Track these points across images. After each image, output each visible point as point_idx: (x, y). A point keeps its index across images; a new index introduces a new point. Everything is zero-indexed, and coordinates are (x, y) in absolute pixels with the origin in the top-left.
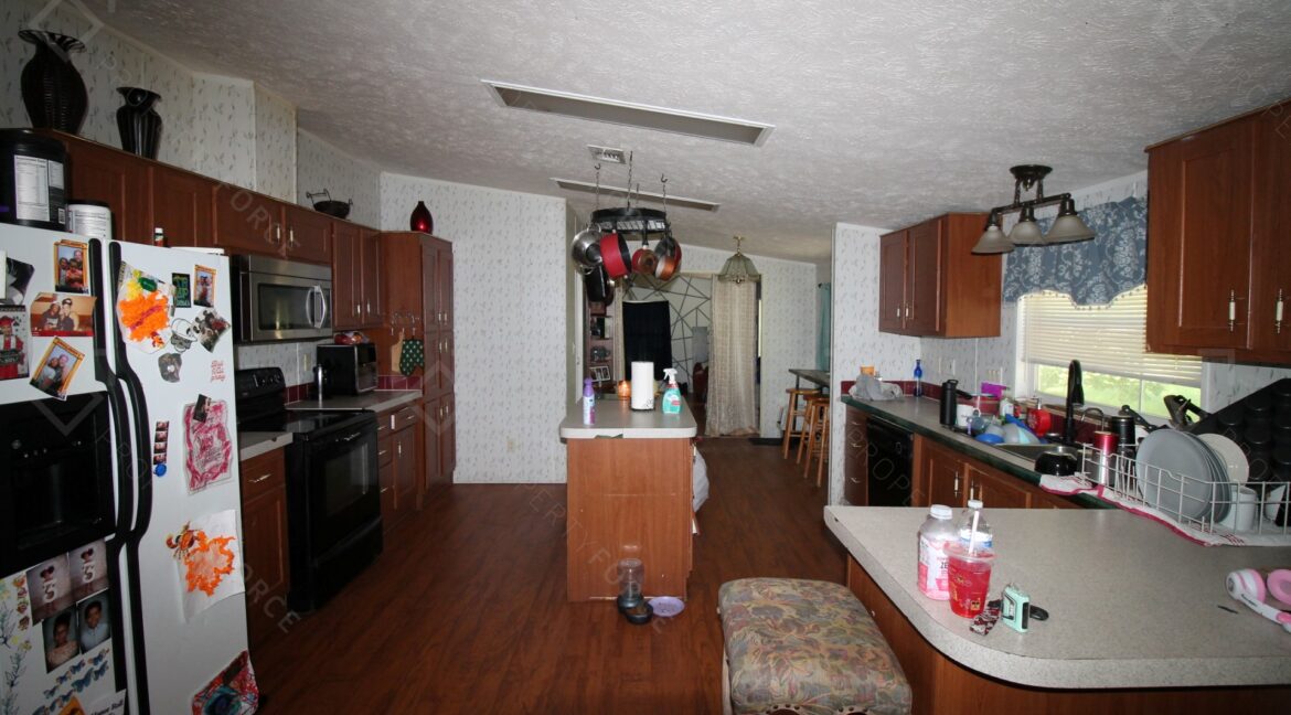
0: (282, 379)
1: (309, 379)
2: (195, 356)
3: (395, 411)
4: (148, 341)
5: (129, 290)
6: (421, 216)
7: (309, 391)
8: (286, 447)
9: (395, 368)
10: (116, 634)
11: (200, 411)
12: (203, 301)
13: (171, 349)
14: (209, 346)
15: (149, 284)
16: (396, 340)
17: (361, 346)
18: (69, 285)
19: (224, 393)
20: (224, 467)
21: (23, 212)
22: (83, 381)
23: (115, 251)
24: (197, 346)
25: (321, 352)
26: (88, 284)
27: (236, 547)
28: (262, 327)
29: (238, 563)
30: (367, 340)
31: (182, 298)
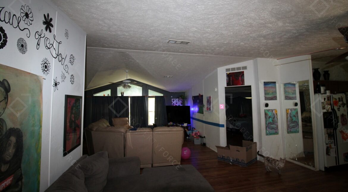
2: (341, 108)
4: (336, 106)
5: (334, 100)
10: (334, 139)
11: (343, 116)
12: (342, 101)
13: (339, 107)
14: (343, 107)
15: (336, 99)
18: (328, 100)
19: (346, 113)
21: (322, 93)
22: (330, 111)
23: (332, 96)
26: (330, 100)
31: (339, 101)
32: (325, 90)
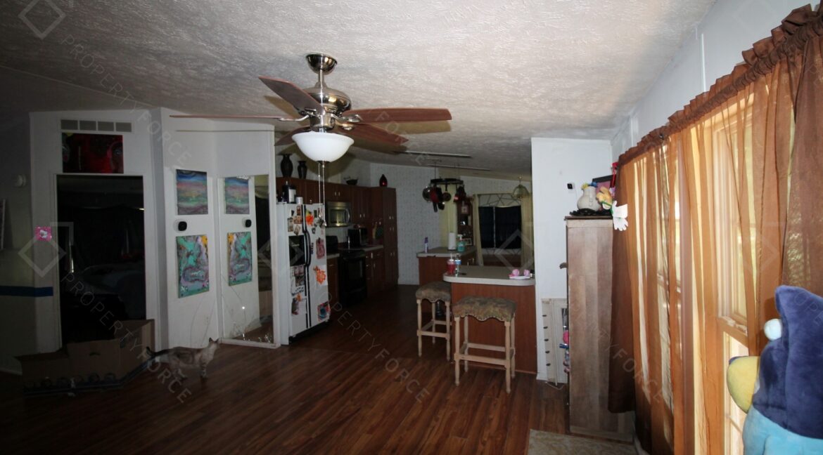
0: (337, 240)
1: (345, 241)
2: (318, 228)
3: (373, 251)
4: (310, 225)
5: (307, 214)
6: (383, 179)
7: (345, 244)
8: (338, 258)
9: (374, 237)
10: (305, 284)
11: (319, 241)
13: (314, 227)
14: (321, 226)
15: (310, 213)
16: (373, 227)
17: (362, 229)
18: (298, 214)
19: (323, 238)
20: (324, 255)
21: (290, 200)
22: (301, 233)
23: (305, 207)
24: (318, 226)
25: (349, 231)
26: (301, 213)
27: (326, 273)
28: (332, 222)
29: (326, 278)
30: (364, 227)
31: (315, 216)
32: (296, 196)
